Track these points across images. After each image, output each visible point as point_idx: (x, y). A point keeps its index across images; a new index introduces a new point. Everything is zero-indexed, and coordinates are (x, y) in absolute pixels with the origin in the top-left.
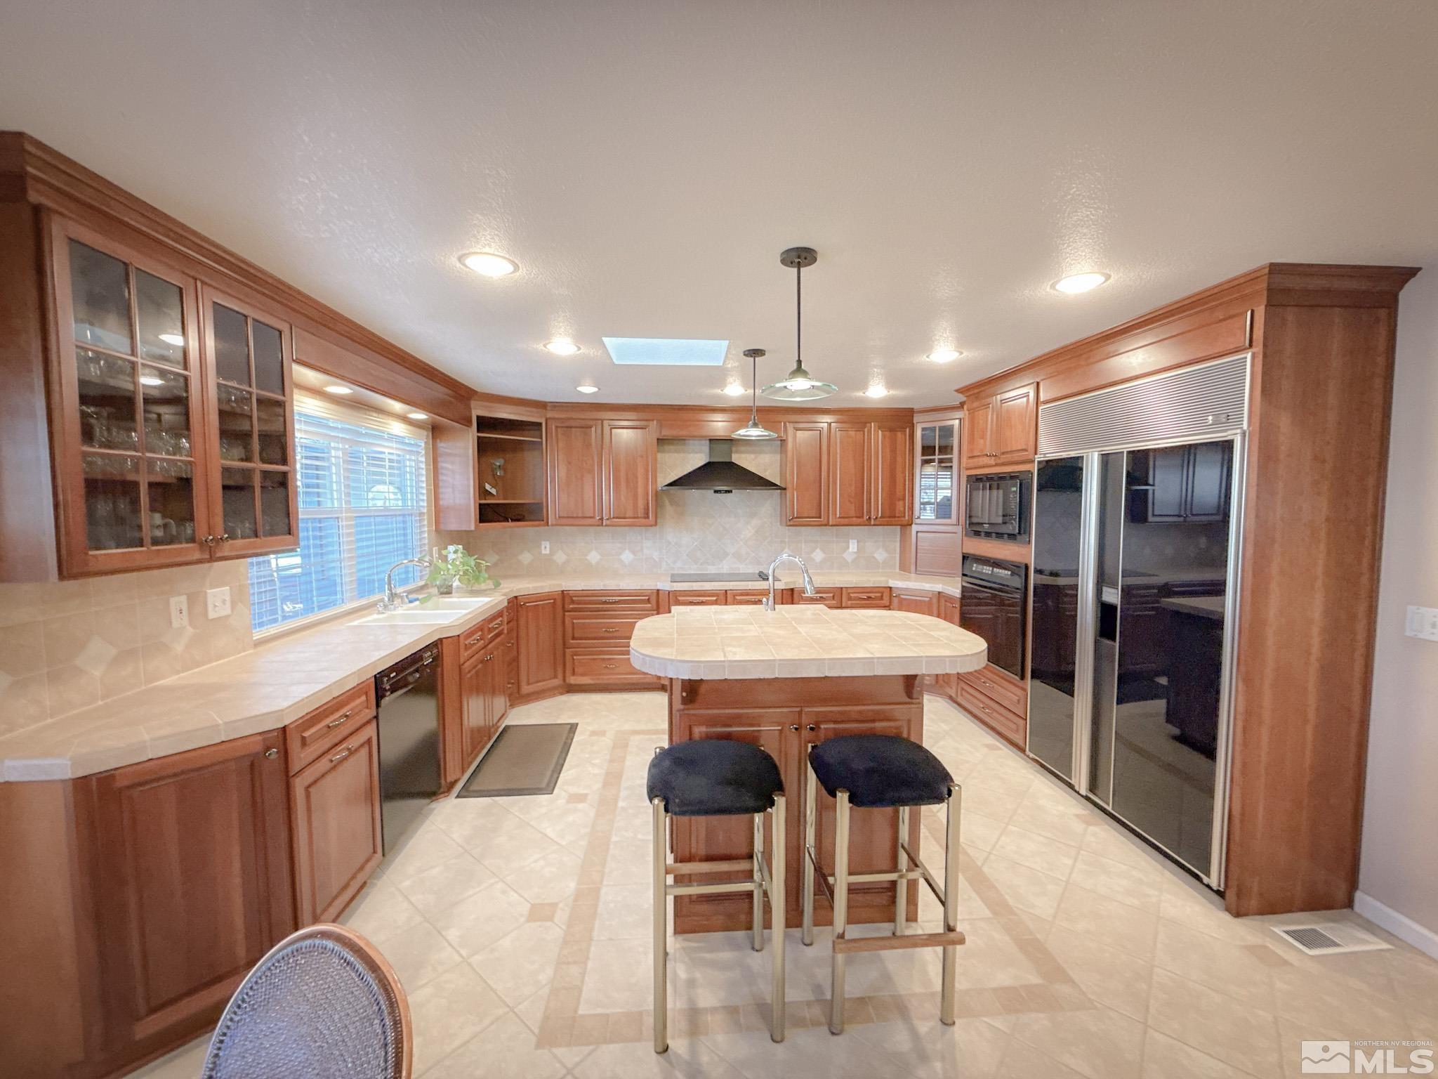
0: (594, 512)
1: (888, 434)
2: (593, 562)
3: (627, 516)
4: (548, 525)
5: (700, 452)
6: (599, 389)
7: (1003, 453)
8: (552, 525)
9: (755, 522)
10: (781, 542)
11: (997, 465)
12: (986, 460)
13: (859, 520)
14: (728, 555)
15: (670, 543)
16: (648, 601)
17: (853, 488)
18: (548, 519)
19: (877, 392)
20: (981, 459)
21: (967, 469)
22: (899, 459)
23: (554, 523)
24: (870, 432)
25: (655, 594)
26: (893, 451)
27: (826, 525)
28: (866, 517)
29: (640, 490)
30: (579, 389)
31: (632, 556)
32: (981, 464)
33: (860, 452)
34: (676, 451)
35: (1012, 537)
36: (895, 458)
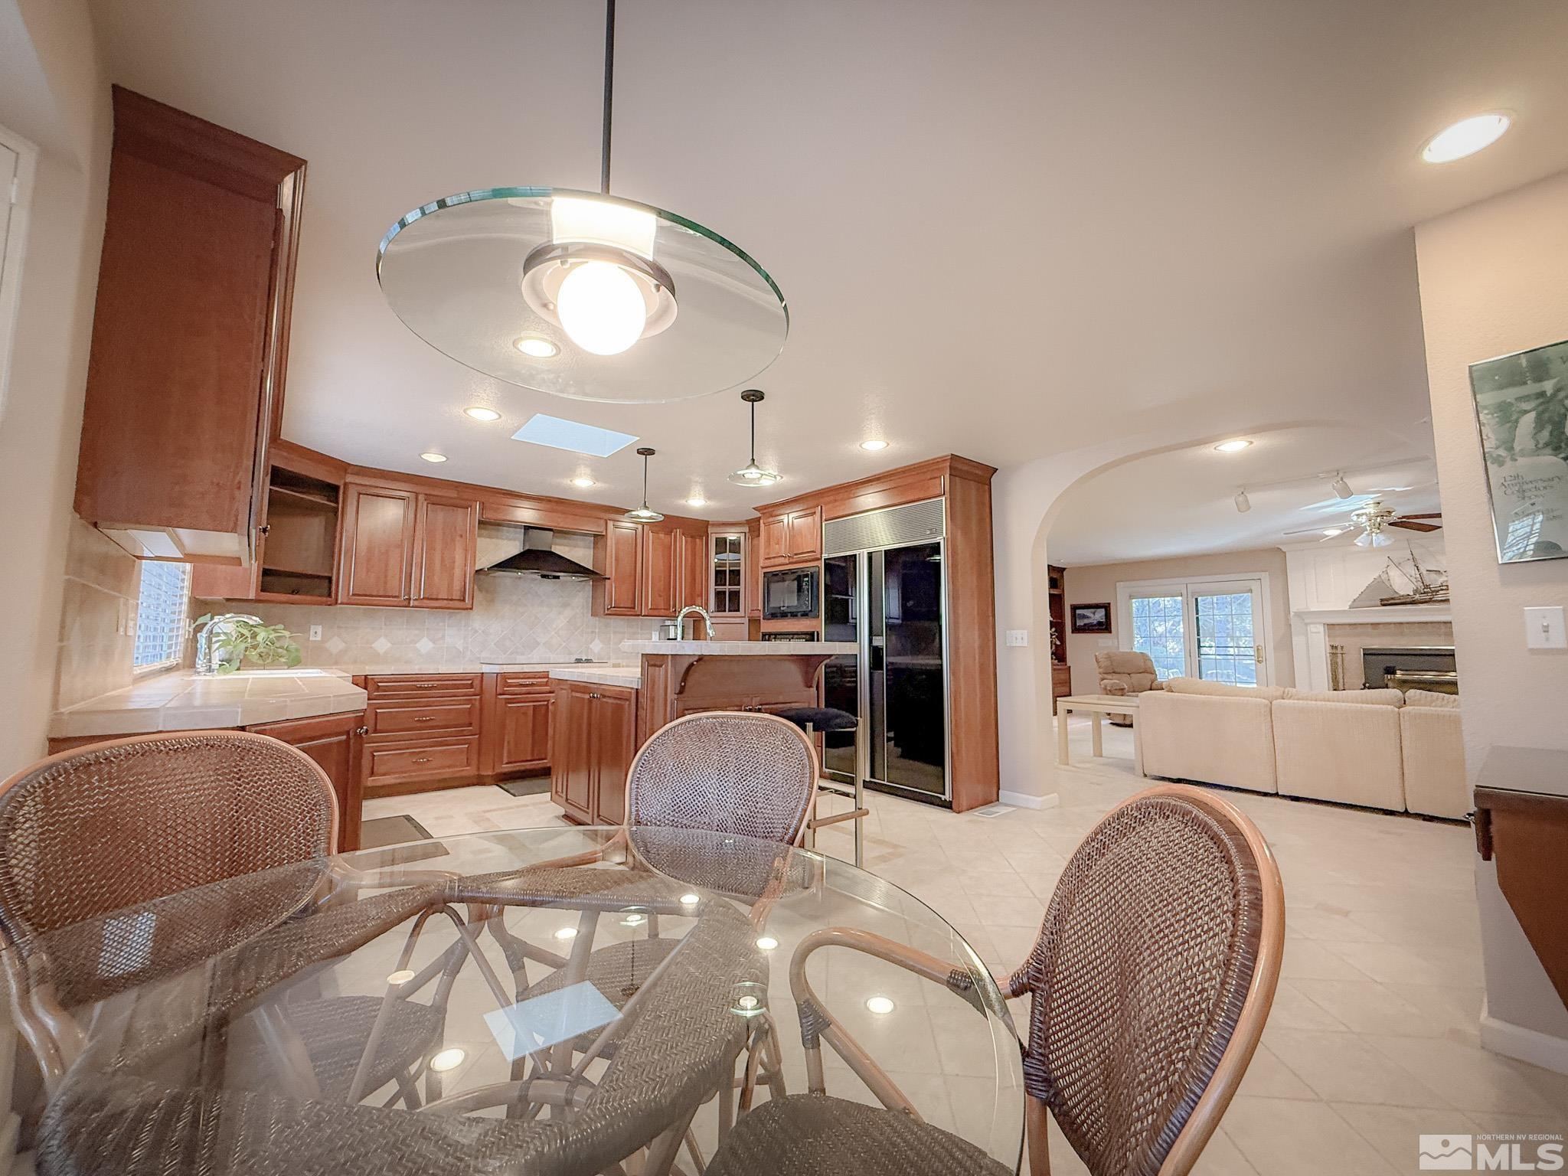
0: (400, 591)
1: (689, 539)
2: (381, 651)
3: (440, 597)
4: (336, 603)
5: (515, 539)
6: (448, 459)
7: (796, 554)
8: (342, 603)
9: (568, 613)
10: (592, 632)
11: (790, 563)
12: (782, 560)
13: (667, 612)
14: (539, 644)
15: (476, 631)
16: (471, 686)
17: (662, 583)
18: (337, 595)
19: (696, 503)
20: (776, 559)
21: (763, 568)
22: (698, 561)
23: (345, 601)
24: (675, 537)
25: (479, 678)
26: (694, 555)
27: (638, 615)
28: (672, 610)
29: (458, 572)
30: (424, 456)
31: (431, 645)
32: (777, 563)
33: (668, 552)
34: (490, 537)
35: (805, 615)
36: (695, 560)
